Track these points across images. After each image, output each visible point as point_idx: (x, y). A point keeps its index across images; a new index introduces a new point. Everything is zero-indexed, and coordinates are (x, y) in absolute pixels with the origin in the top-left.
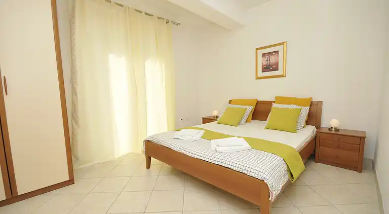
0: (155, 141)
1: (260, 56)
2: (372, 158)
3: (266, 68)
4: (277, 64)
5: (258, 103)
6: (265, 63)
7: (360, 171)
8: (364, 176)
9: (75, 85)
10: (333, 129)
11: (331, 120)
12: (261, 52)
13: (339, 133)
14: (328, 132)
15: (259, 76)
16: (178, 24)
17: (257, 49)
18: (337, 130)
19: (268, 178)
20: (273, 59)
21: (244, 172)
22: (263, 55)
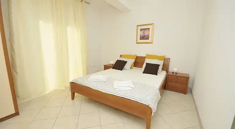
0: (78, 82)
1: (139, 30)
2: (191, 87)
3: (142, 38)
4: (148, 36)
5: (137, 57)
6: (142, 34)
7: (186, 94)
8: (188, 96)
9: (12, 43)
10: (175, 73)
11: (173, 68)
12: (140, 28)
13: (177, 75)
14: (172, 74)
15: (138, 42)
16: (88, 3)
17: (138, 26)
18: (176, 74)
19: (151, 104)
20: (146, 33)
21: (137, 101)
22: (141, 30)
